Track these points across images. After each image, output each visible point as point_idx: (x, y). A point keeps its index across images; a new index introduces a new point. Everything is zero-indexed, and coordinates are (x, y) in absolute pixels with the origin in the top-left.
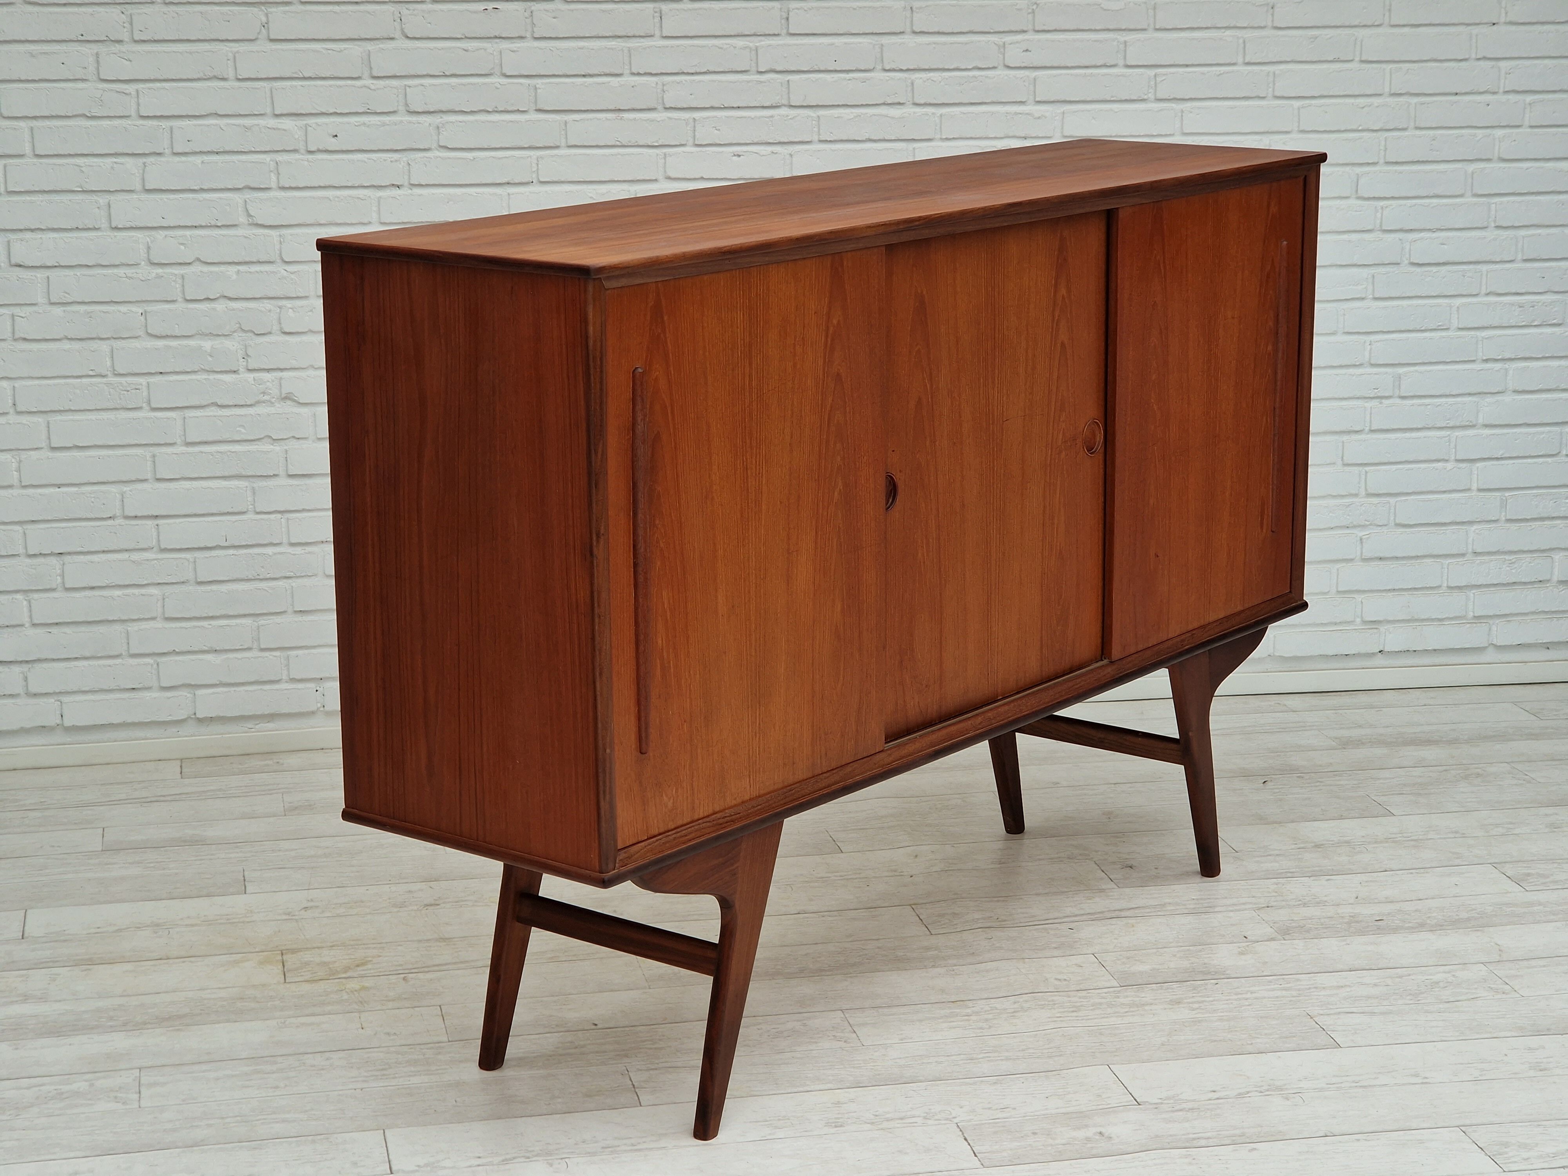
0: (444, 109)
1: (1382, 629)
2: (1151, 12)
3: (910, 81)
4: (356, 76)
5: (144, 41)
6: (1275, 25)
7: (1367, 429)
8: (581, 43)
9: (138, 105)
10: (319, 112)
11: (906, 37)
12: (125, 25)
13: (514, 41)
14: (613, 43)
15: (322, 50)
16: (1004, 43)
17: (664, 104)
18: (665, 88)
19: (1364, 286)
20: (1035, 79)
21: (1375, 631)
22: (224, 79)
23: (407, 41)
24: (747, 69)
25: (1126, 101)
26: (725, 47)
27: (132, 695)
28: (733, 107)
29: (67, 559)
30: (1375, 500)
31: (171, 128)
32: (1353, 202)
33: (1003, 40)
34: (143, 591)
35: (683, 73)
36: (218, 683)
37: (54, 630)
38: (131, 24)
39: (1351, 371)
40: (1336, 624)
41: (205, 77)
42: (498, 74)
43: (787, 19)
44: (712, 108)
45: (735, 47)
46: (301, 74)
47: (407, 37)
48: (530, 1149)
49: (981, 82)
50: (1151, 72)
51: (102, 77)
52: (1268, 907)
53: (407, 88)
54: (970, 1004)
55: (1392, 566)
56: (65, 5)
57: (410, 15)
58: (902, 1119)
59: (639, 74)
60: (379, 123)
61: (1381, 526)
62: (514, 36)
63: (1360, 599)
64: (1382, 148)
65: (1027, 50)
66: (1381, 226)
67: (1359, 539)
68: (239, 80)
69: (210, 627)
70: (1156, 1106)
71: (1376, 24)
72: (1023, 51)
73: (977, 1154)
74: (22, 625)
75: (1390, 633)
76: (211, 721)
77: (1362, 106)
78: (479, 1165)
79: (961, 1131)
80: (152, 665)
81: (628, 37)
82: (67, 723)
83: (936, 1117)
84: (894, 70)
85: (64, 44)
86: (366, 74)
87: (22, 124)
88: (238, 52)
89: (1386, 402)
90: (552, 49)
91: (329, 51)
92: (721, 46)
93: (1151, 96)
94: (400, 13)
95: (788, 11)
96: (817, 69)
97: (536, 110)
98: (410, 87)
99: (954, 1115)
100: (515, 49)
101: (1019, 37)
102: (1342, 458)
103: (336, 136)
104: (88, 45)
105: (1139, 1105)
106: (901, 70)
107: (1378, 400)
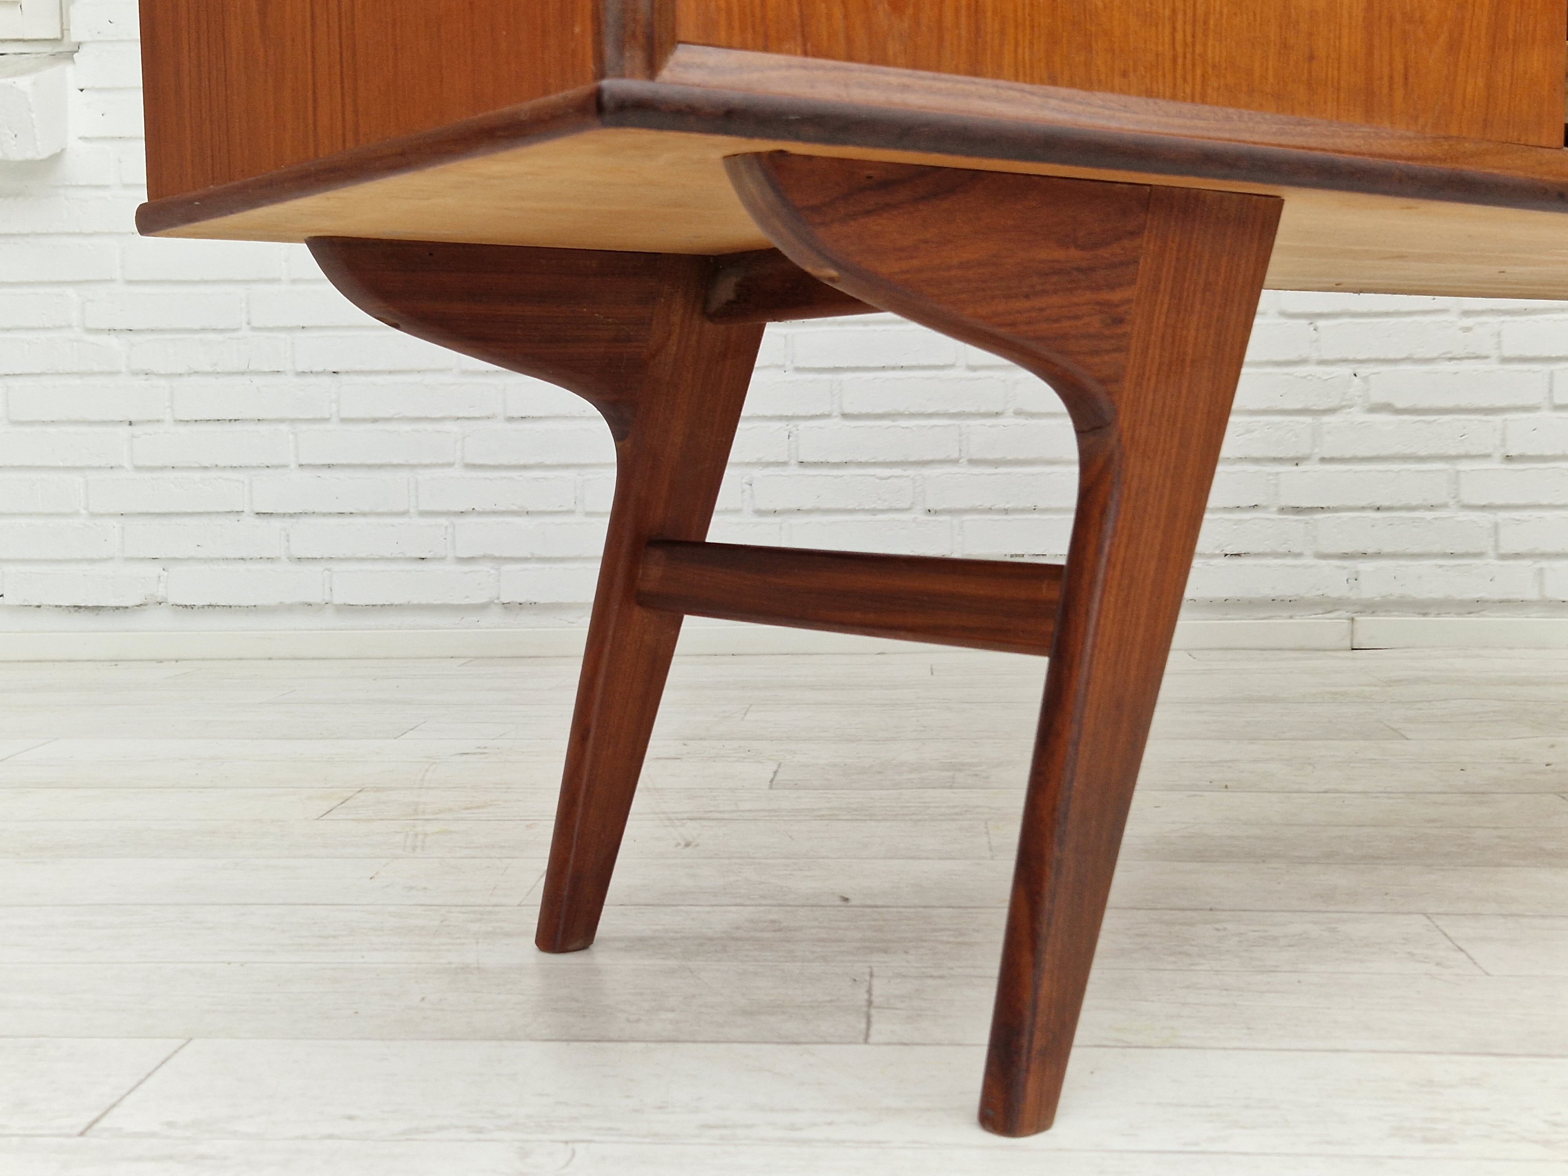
27: (421, 566)
29: (344, 379)
34: (439, 426)
36: (529, 556)
37: (326, 474)
69: (521, 478)
74: (285, 466)
76: (521, 609)
80: (446, 527)
82: (338, 601)
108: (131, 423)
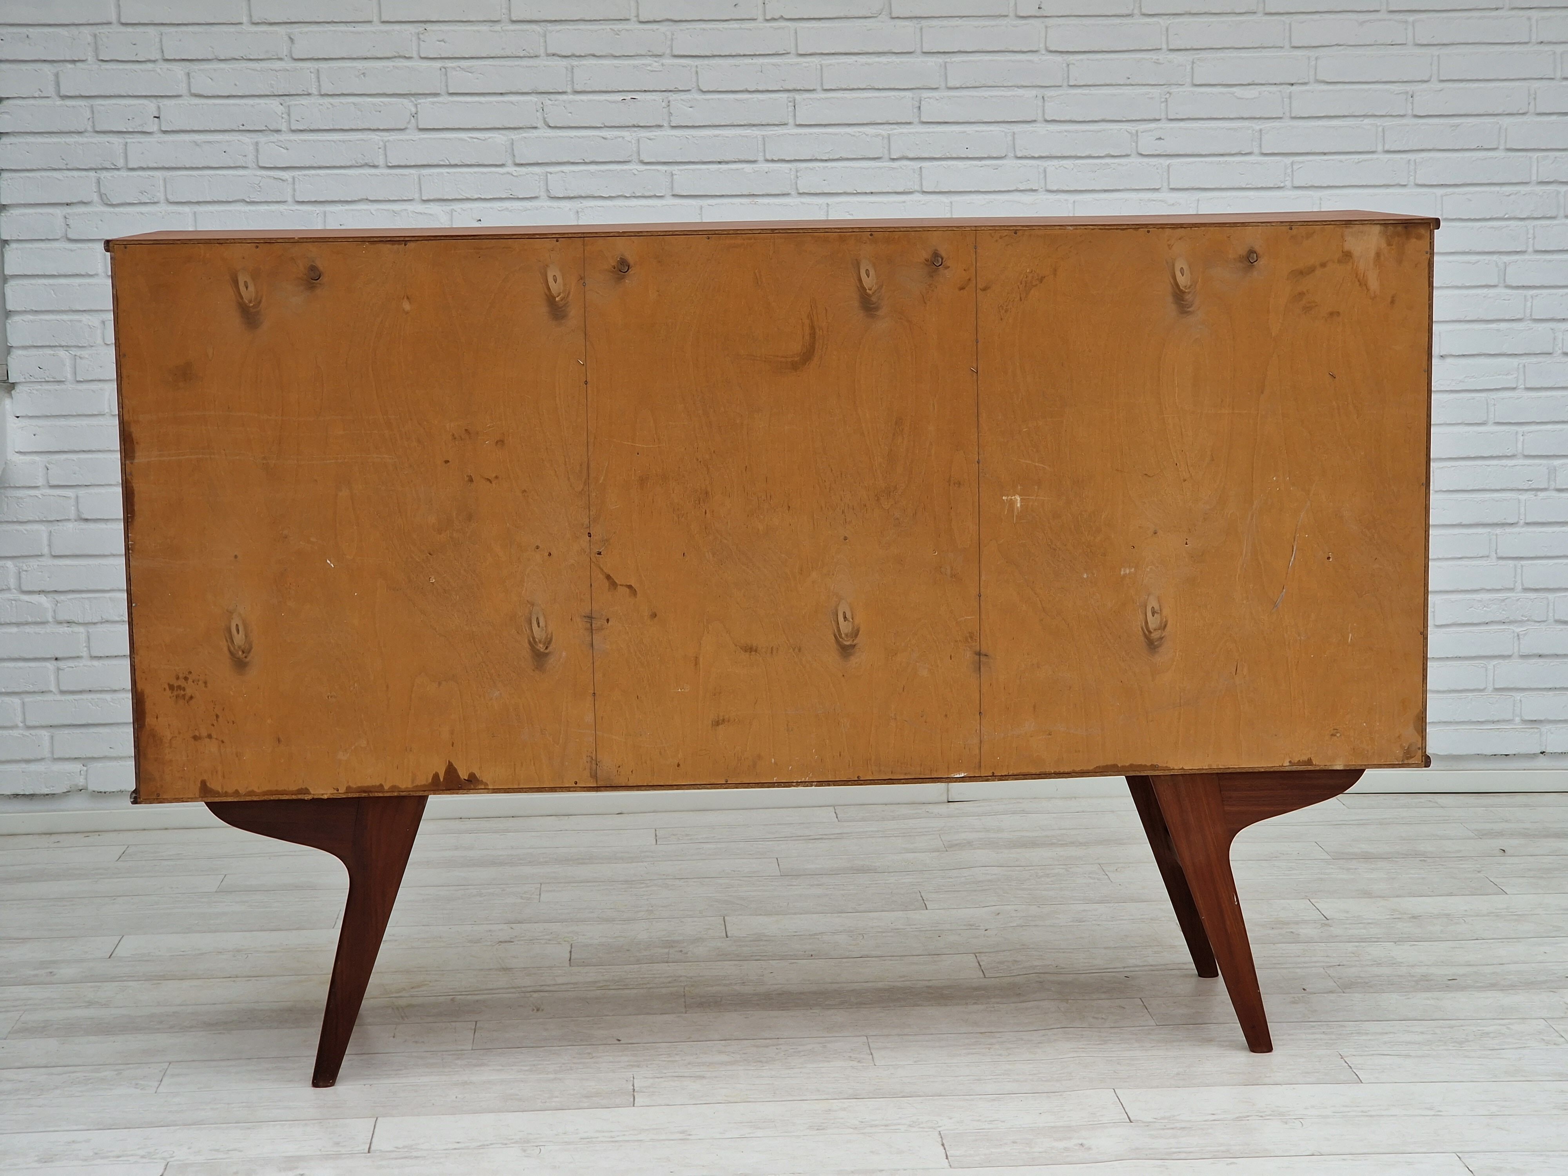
0: (583, 195)
1: (1545, 728)
2: (1286, 101)
3: (1042, 168)
4: (500, 163)
5: (301, 131)
6: (1414, 113)
7: (1522, 522)
8: (717, 132)
9: (294, 190)
10: (465, 198)
11: (1038, 125)
12: (283, 115)
13: (653, 129)
14: (748, 131)
15: (468, 139)
16: (1137, 132)
17: (797, 189)
18: (798, 174)
19: (1515, 375)
20: (1168, 166)
21: (1536, 730)
22: (375, 167)
23: (549, 130)
24: (879, 156)
25: (1262, 188)
26: (857, 134)
28: (866, 193)
30: (1532, 595)
31: (325, 213)
32: (1501, 291)
33: (1136, 129)
35: (816, 160)
38: (289, 115)
39: (1504, 462)
40: (1493, 722)
41: (357, 165)
42: (637, 162)
43: (920, 107)
44: (846, 193)
45: (867, 135)
46: (447, 161)
47: (550, 127)
48: (510, 1137)
49: (1114, 169)
50: (1288, 160)
51: (261, 164)
52: (1339, 965)
53: (548, 174)
54: (998, 1035)
55: (1552, 664)
56: (228, 97)
57: (552, 105)
58: (886, 1126)
59: (773, 161)
60: (521, 208)
61: (1539, 622)
62: (651, 125)
63: (1519, 698)
64: (1530, 236)
65: (1160, 139)
66: (1531, 315)
67: (1516, 635)
68: (389, 167)
70: (1148, 1124)
71: (1521, 112)
72: (1157, 139)
73: (949, 1157)
75: (1552, 733)
77: (1507, 194)
78: (455, 1149)
79: (941, 1137)
81: (762, 125)
83: (921, 1126)
84: (1026, 158)
85: (226, 134)
86: (510, 162)
87: (186, 209)
88: (388, 141)
89: (1541, 495)
90: (687, 136)
91: (475, 140)
92: (853, 134)
93: (1288, 184)
94: (542, 103)
95: (920, 100)
96: (950, 156)
97: (673, 195)
98: (551, 173)
99: (940, 1125)
100: (653, 137)
101: (1153, 125)
102: (1496, 550)
103: (480, 220)
104: (248, 135)
105: (1131, 1122)
106: (1033, 158)
107: (1534, 492)
108: (56, 659)
